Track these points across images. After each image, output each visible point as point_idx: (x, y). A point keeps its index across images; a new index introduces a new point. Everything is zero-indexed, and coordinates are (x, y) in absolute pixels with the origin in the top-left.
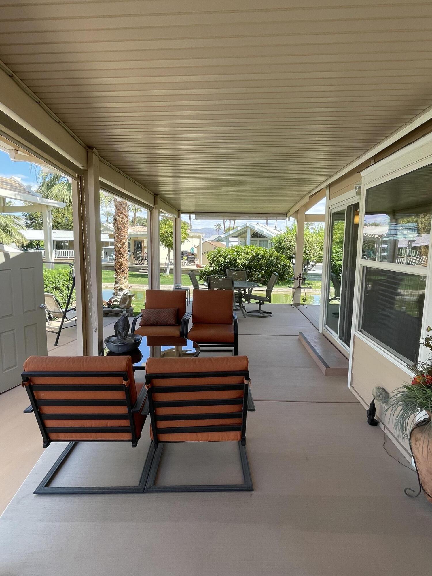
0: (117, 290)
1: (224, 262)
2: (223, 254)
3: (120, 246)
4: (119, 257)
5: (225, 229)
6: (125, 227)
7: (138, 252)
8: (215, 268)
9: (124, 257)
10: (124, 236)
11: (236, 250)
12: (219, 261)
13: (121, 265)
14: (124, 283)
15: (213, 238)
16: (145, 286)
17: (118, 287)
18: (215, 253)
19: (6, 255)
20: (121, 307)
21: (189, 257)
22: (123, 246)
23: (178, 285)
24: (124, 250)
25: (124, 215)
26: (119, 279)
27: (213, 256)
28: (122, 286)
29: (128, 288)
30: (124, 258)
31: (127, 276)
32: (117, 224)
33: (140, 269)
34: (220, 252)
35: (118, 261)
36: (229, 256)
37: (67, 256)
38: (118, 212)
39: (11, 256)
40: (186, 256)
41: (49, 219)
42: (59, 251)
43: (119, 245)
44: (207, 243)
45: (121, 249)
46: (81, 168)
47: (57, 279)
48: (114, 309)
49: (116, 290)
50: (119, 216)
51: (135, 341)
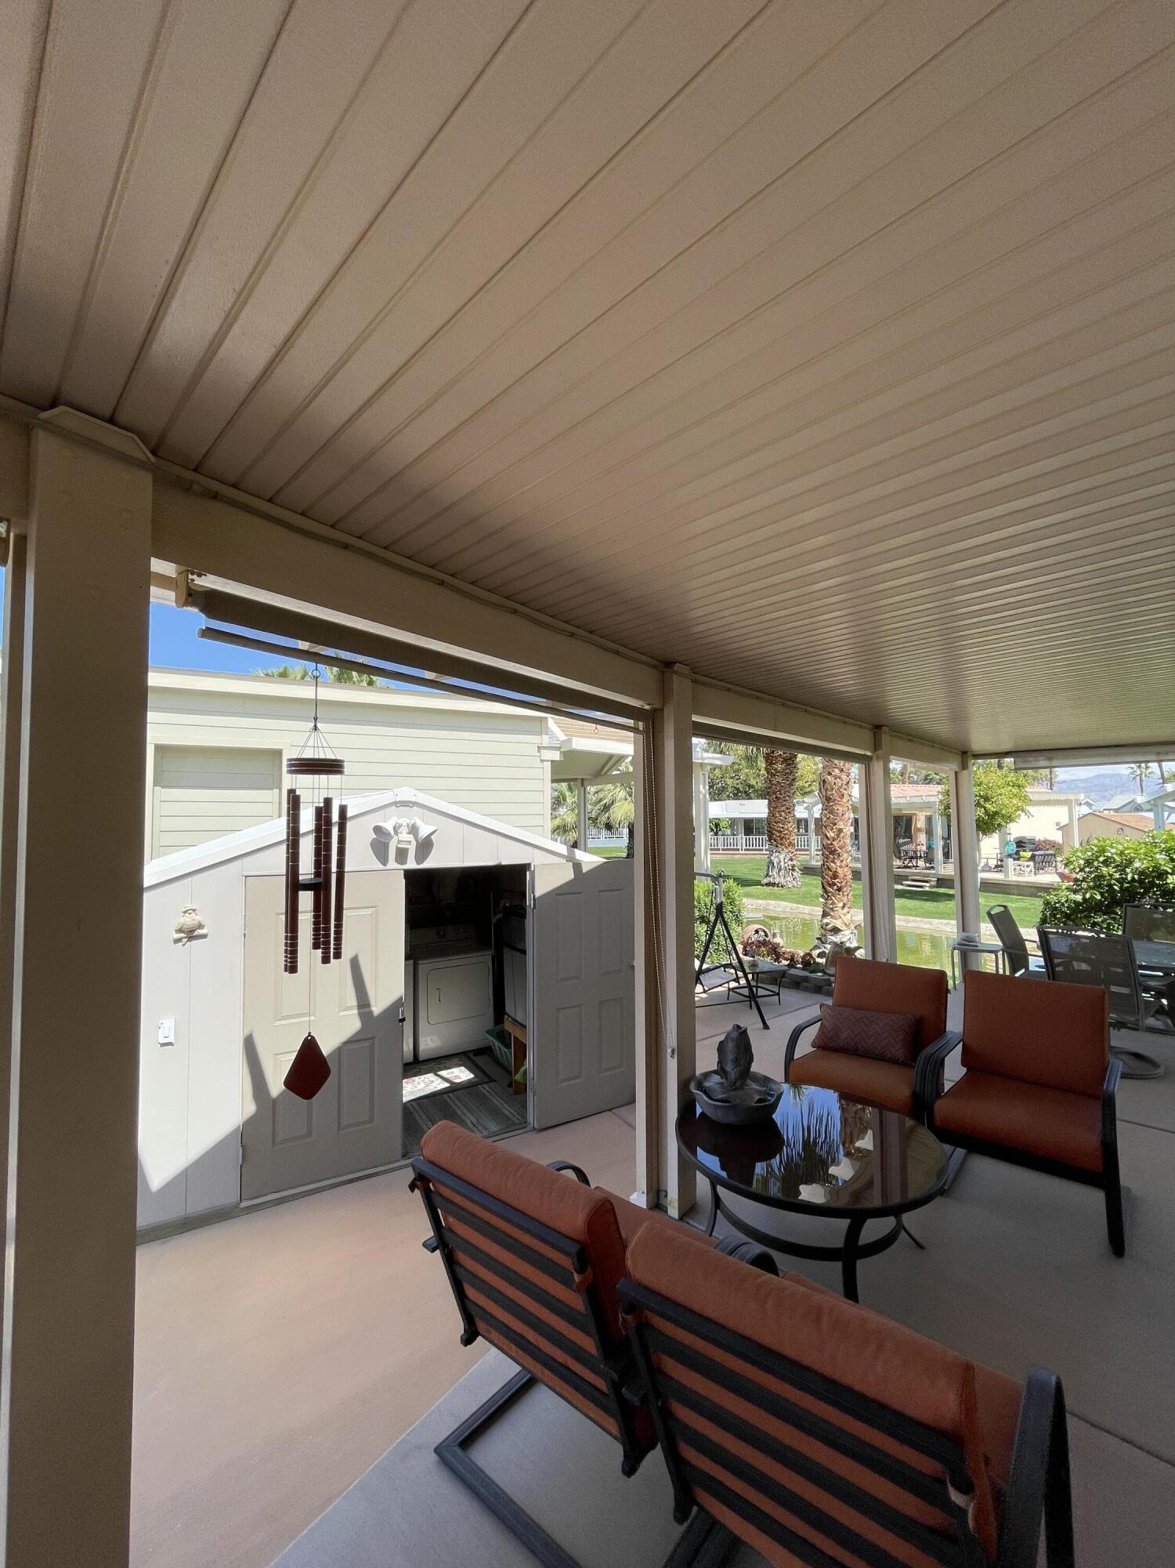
0: (825, 930)
1: (1121, 881)
2: (1115, 856)
3: (833, 835)
4: (830, 860)
5: (1162, 774)
6: (843, 795)
7: (901, 841)
8: (1088, 896)
9: (841, 859)
10: (840, 815)
11: (1163, 846)
12: (1103, 876)
13: (835, 876)
14: (842, 916)
15: (1119, 801)
16: (913, 921)
17: (827, 924)
18: (1090, 854)
19: (577, 866)
20: (827, 971)
21: (1035, 853)
22: (838, 837)
23: (967, 937)
24: (841, 843)
25: (842, 770)
26: (831, 906)
27: (1082, 862)
28: (838, 924)
29: (853, 928)
30: (842, 861)
31: (849, 901)
32: (827, 790)
33: (906, 878)
34: (1104, 851)
35: (828, 868)
36: (1137, 864)
37: (761, 847)
38: (827, 766)
39: (585, 869)
40: (1031, 850)
41: (704, 788)
42: (748, 837)
43: (831, 834)
44: (1094, 817)
45: (834, 843)
46: (647, 707)
47: (702, 902)
48: (813, 975)
49: (823, 931)
50: (830, 774)
51: (760, 1101)
